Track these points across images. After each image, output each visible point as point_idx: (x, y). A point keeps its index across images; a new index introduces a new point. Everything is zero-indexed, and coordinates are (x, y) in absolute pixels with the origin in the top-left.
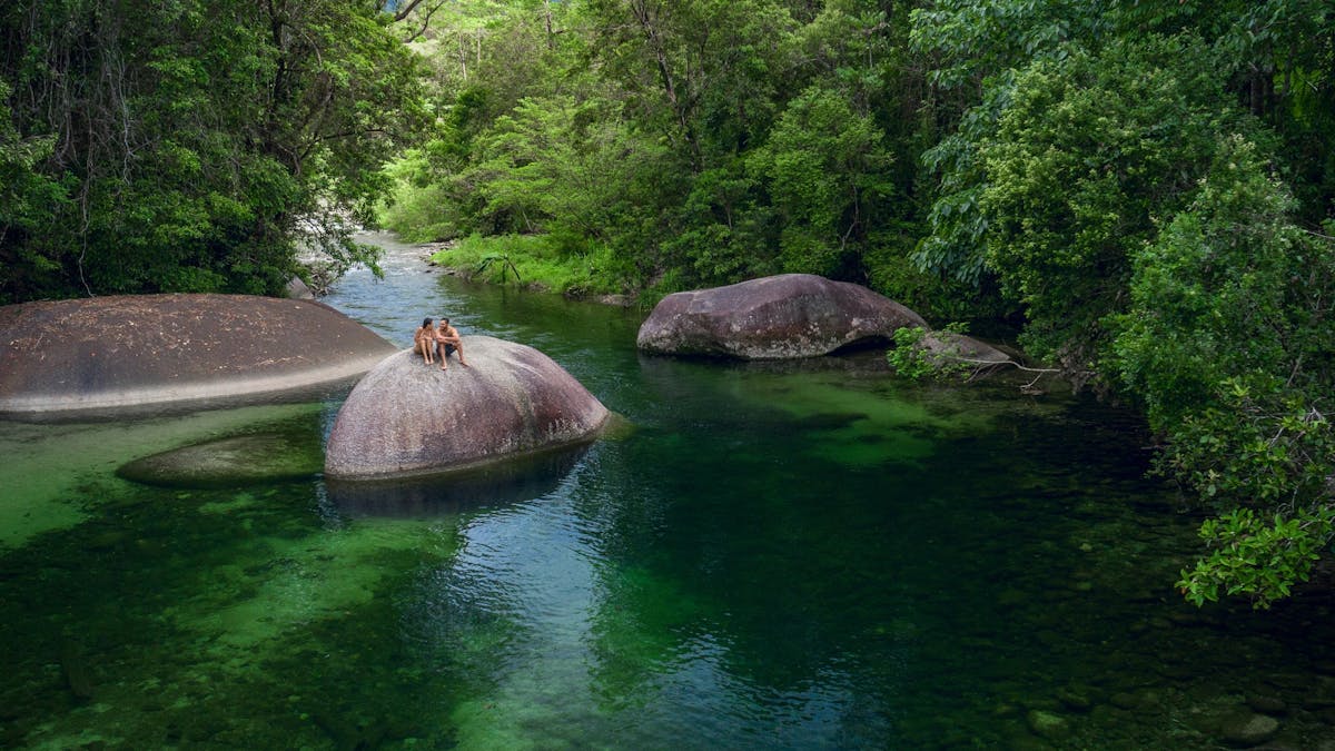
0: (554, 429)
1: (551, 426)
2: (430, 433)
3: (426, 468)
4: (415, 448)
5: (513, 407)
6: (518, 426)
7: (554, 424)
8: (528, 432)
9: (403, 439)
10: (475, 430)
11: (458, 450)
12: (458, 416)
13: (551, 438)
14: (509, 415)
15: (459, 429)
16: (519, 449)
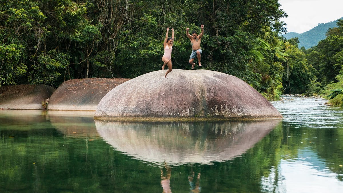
0: (219, 109)
1: (217, 107)
2: (142, 100)
3: (136, 116)
4: (132, 106)
5: (194, 94)
6: (195, 103)
7: (219, 106)
8: (201, 108)
9: (128, 102)
10: (167, 102)
11: (154, 110)
12: (159, 94)
13: (217, 114)
14: (190, 97)
15: (158, 99)
16: (194, 116)
